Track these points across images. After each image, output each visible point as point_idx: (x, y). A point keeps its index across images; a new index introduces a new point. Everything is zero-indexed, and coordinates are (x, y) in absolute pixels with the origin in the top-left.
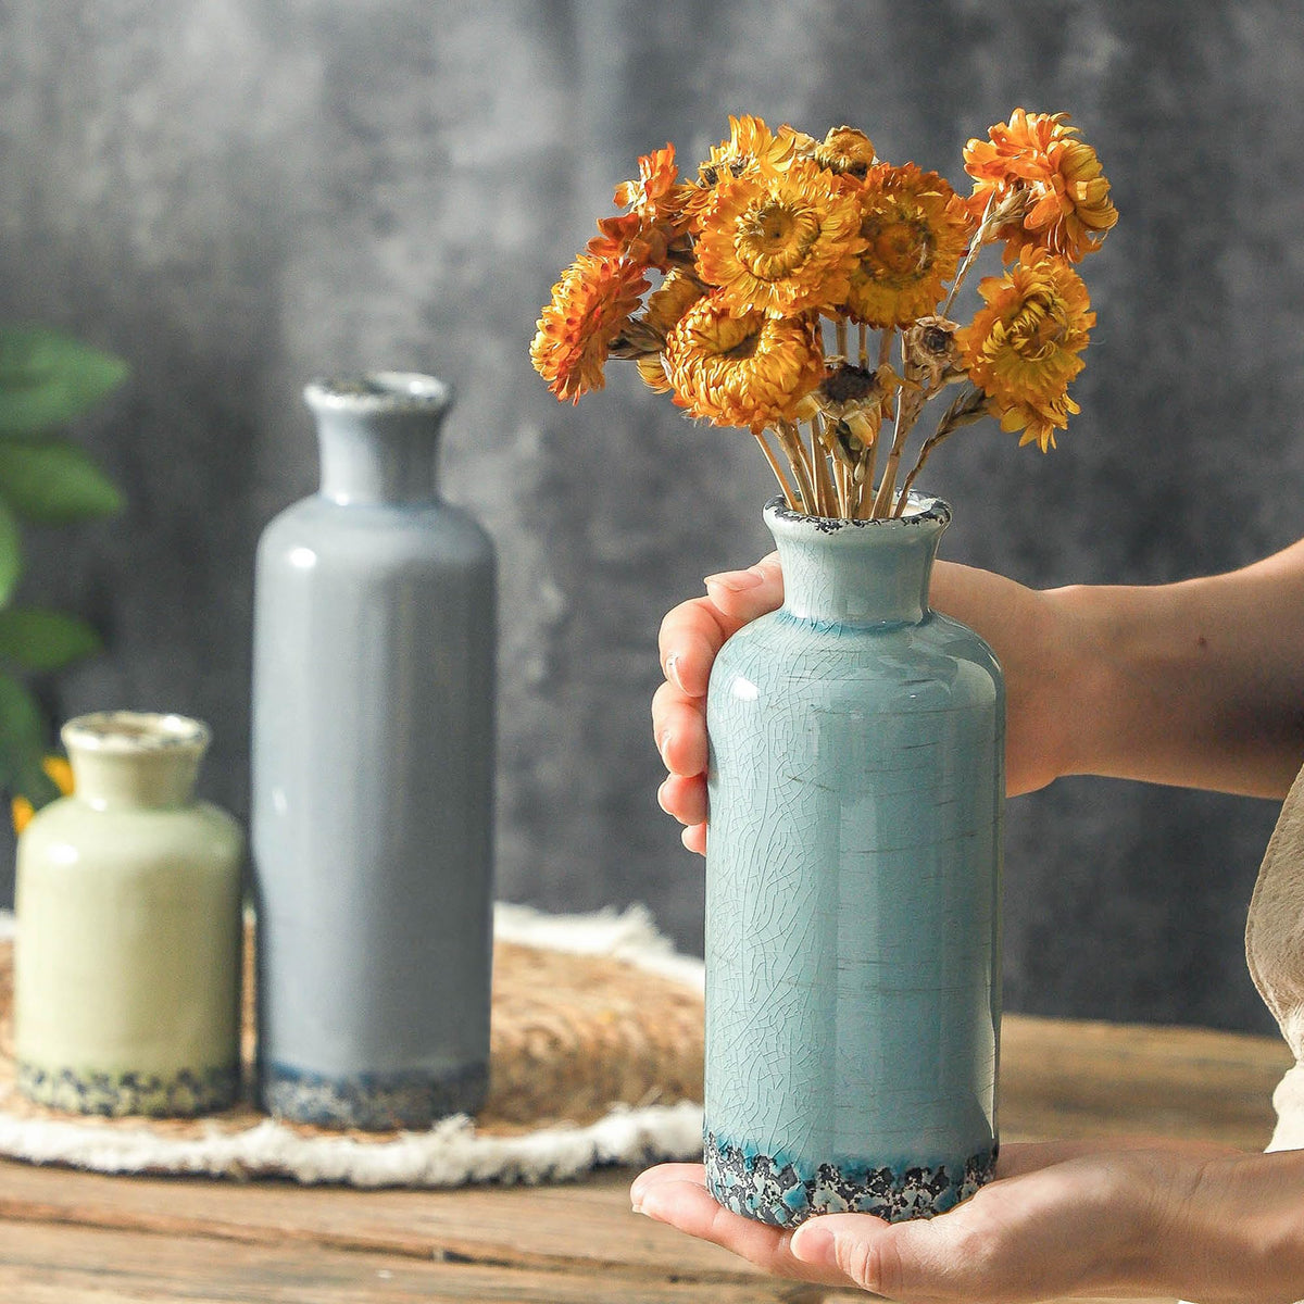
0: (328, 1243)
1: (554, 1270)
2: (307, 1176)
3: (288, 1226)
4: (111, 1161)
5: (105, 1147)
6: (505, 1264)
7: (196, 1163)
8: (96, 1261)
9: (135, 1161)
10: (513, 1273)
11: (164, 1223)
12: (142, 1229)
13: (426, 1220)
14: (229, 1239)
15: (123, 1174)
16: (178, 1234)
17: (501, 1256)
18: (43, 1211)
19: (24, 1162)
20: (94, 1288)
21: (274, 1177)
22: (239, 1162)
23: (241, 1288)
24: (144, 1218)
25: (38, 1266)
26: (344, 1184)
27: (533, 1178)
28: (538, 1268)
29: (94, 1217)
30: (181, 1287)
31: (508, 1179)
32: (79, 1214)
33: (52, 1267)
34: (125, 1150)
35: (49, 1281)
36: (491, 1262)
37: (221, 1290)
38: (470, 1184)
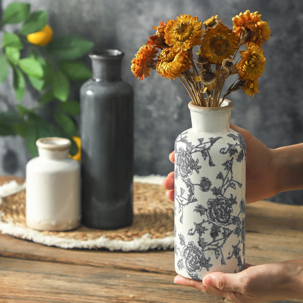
0: (116, 267)
1: (168, 274)
2: (112, 249)
3: (106, 263)
4: (66, 246)
5: (64, 243)
6: (157, 273)
7: (85, 246)
8: (60, 272)
9: (71, 246)
10: (159, 275)
11: (77, 262)
12: (72, 264)
13: (139, 261)
14: (93, 266)
15: (68, 249)
16: (81, 265)
17: (156, 271)
18: (50, 259)
19: (46, 246)
20: (59, 280)
21: (104, 250)
22: (96, 246)
23: (94, 280)
24: (73, 261)
25: (47, 274)
26: (120, 251)
27: (165, 248)
28: (165, 274)
29: (61, 260)
30: (80, 280)
31: (159, 249)
32: (58, 260)
33: (50, 274)
34: (69, 243)
35: (49, 278)
36: (154, 272)
37: (89, 280)
38: (150, 250)
